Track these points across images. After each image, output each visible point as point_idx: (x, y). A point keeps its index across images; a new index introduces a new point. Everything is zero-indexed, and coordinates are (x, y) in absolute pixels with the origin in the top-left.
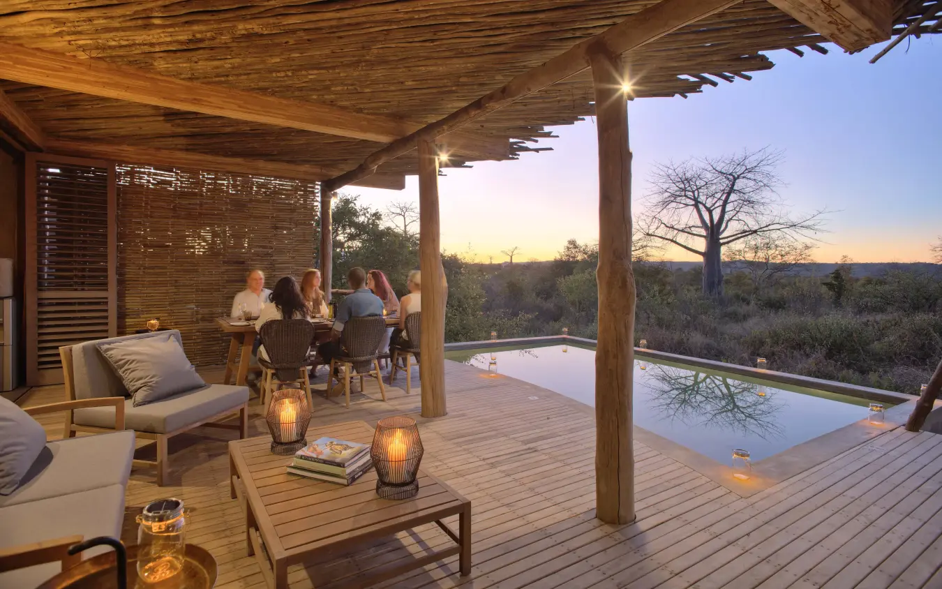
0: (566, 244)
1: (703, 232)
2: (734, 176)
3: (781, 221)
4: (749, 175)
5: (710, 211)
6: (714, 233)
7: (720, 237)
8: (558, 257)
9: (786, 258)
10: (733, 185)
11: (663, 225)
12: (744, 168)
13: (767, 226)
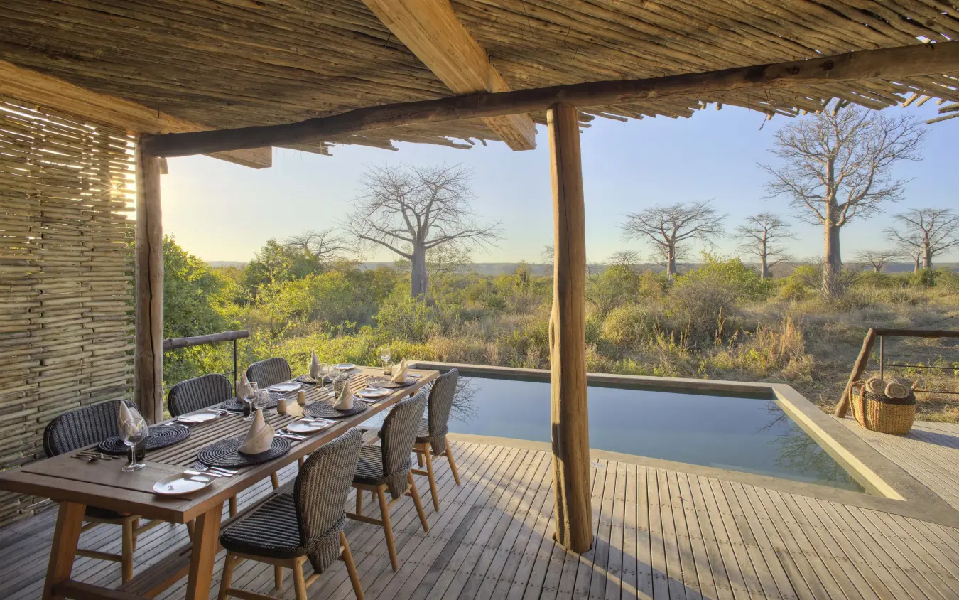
0: (265, 245)
1: (411, 237)
2: (436, 186)
3: (473, 229)
4: (448, 186)
5: (418, 216)
6: (419, 238)
7: (425, 241)
8: (255, 259)
9: (453, 260)
10: (435, 194)
11: (374, 228)
12: (444, 179)
13: (464, 232)
